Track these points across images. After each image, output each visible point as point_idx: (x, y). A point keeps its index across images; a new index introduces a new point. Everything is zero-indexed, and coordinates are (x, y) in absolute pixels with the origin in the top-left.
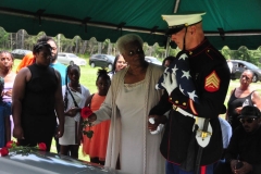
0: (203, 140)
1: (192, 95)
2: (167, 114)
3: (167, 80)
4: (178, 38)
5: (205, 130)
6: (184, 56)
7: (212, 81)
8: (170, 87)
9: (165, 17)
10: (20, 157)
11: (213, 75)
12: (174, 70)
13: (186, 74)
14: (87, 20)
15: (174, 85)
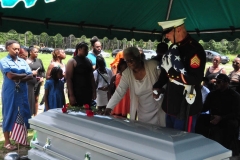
0: (191, 100)
1: (183, 71)
2: (164, 87)
3: (164, 63)
4: (170, 36)
5: (191, 93)
6: (175, 47)
7: (195, 61)
8: (167, 67)
9: (160, 23)
10: (73, 113)
11: (196, 57)
12: (169, 56)
13: (178, 58)
14: (111, 27)
15: (170, 65)
